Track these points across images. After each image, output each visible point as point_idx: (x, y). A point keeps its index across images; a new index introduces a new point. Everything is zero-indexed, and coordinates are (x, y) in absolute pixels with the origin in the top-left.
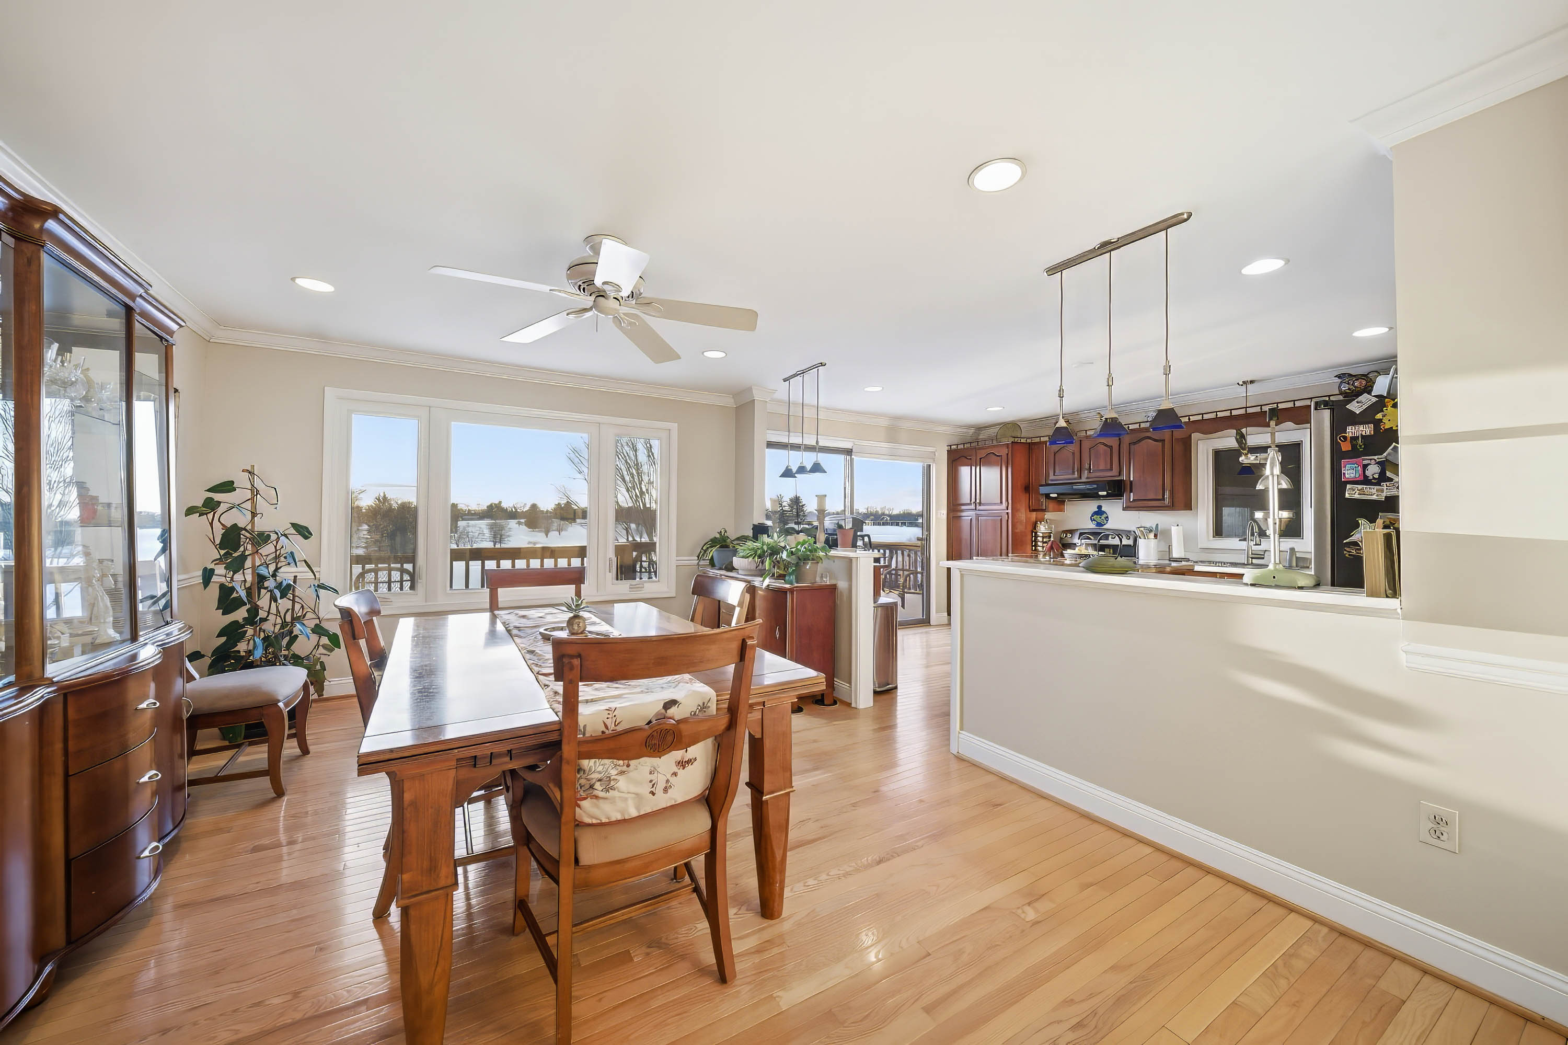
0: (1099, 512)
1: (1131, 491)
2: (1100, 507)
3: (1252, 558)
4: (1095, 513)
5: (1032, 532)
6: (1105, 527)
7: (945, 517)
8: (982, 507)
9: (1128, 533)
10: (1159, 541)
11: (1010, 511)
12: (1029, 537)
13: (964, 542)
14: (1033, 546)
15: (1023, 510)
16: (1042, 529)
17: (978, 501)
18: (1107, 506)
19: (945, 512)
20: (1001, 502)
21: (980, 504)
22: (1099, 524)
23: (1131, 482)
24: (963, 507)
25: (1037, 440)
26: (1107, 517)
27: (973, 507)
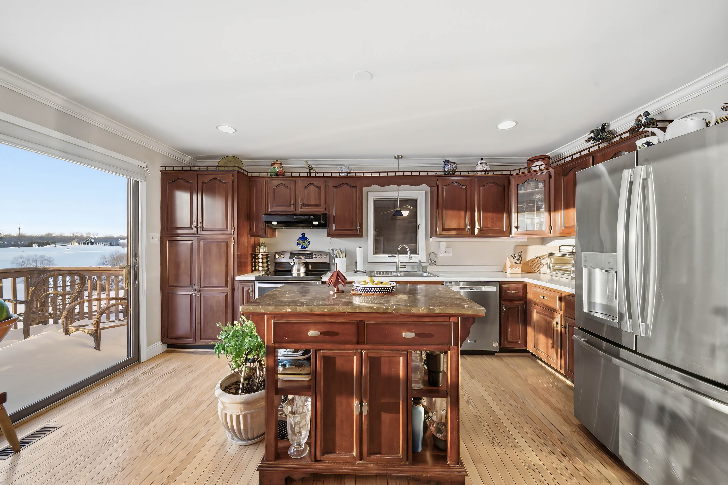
0: (303, 238)
1: (334, 223)
2: (303, 234)
3: (400, 268)
4: (300, 239)
5: (252, 254)
6: (306, 249)
7: (157, 241)
8: (203, 232)
9: (325, 253)
10: (347, 258)
11: (236, 236)
12: (250, 259)
13: (183, 266)
14: (252, 266)
15: (245, 235)
16: (262, 251)
17: (200, 225)
18: (310, 234)
19: (158, 235)
20: (227, 227)
21: (202, 228)
22: (303, 247)
23: (334, 217)
24: (180, 231)
25: (258, 175)
26: (309, 242)
27: (194, 231)
